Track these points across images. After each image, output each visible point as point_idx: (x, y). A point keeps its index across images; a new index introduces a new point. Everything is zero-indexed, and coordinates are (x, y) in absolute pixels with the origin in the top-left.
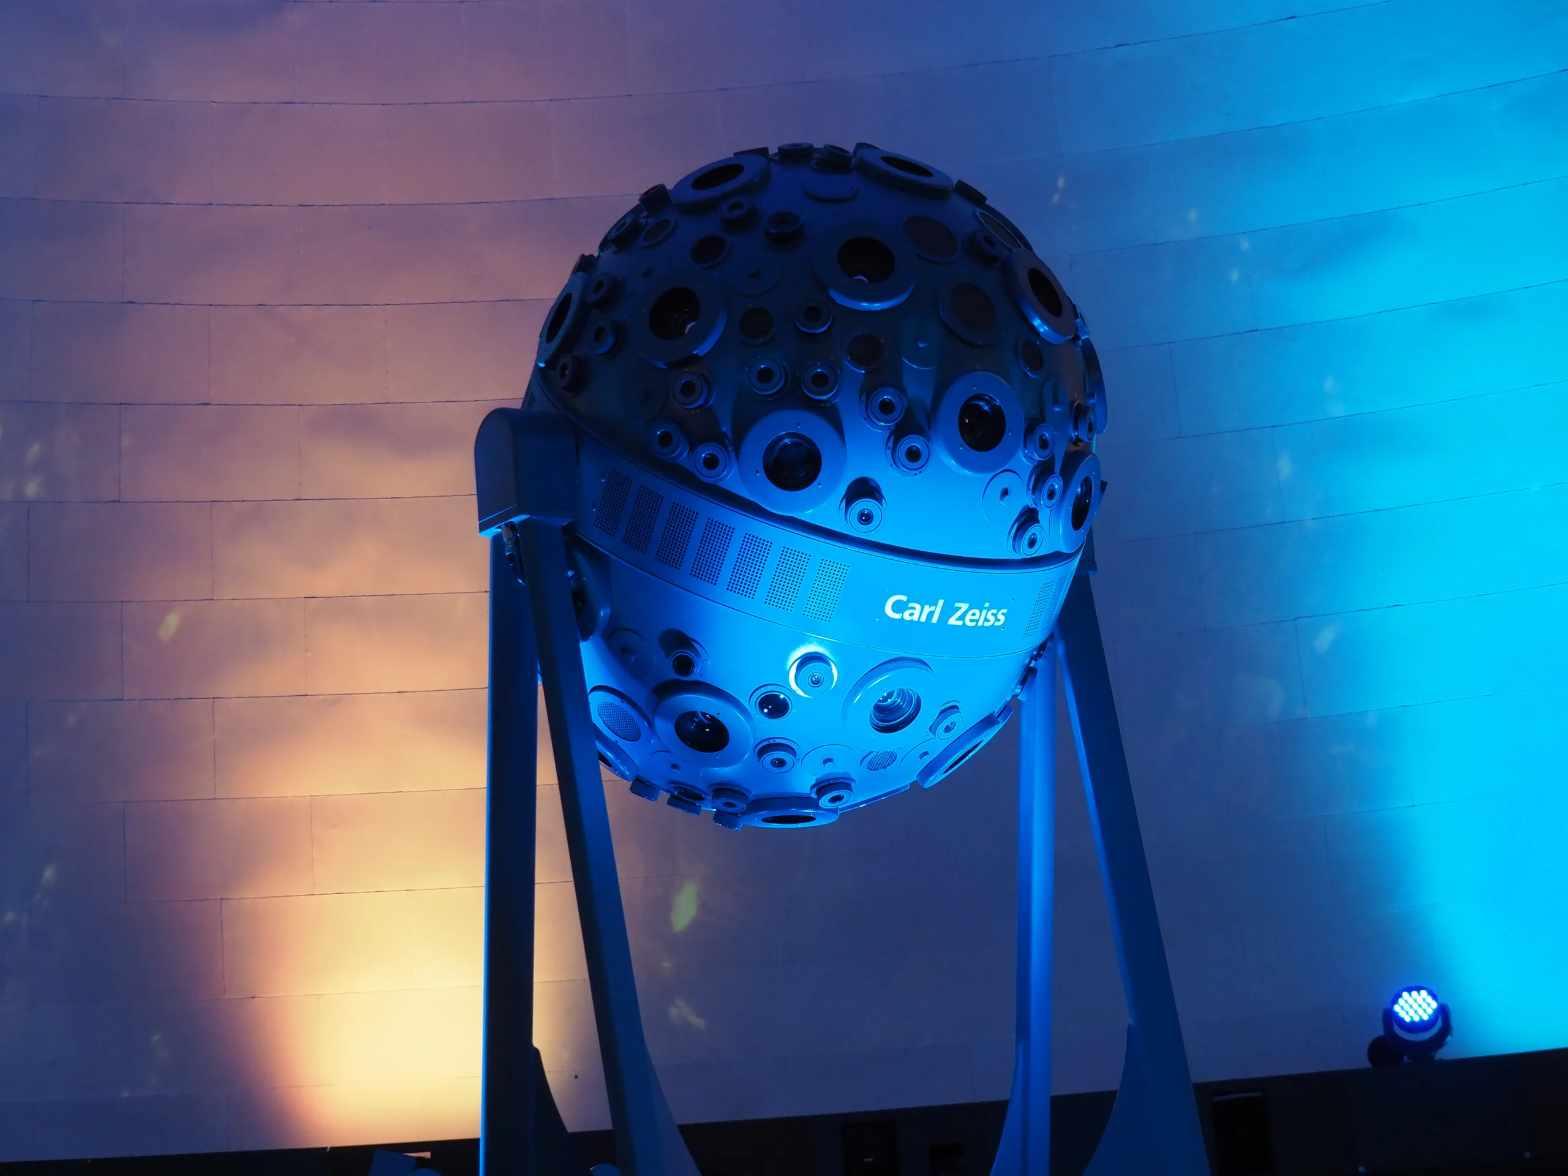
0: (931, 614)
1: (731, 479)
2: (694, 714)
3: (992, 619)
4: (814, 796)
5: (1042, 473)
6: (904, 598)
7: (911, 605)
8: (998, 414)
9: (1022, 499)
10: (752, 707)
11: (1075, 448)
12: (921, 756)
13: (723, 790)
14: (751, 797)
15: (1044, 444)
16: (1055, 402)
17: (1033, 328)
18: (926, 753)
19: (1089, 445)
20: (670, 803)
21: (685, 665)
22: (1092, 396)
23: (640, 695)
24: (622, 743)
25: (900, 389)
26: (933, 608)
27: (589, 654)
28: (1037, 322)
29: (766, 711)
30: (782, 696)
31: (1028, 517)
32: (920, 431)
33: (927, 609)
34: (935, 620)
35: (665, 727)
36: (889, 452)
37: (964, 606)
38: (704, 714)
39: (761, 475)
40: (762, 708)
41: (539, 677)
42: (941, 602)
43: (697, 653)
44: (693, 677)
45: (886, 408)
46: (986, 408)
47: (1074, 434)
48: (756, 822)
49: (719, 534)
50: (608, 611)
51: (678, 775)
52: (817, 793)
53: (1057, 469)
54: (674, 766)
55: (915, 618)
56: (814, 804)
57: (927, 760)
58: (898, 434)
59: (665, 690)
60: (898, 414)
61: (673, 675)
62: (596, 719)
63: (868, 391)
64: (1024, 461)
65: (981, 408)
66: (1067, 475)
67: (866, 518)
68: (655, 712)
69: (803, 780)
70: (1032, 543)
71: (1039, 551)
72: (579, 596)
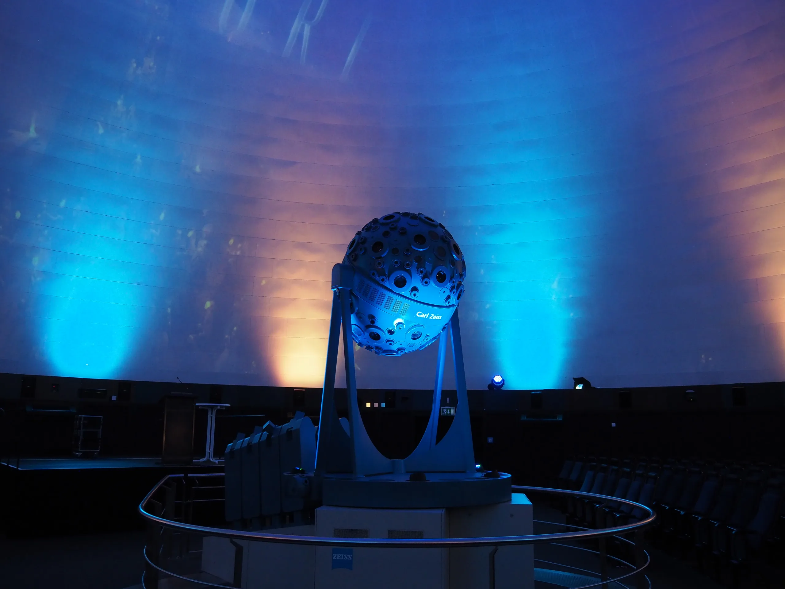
0: (426, 316)
1: (387, 284)
2: (374, 332)
3: (438, 318)
4: (397, 351)
5: (452, 288)
6: (421, 312)
7: (422, 314)
8: (445, 275)
9: (448, 293)
10: (386, 332)
11: (459, 283)
12: (420, 345)
13: (378, 348)
14: (383, 350)
15: (454, 282)
16: (456, 273)
17: (453, 257)
18: (421, 344)
19: (462, 282)
20: (366, 348)
21: (373, 322)
22: (463, 272)
23: (362, 327)
24: (357, 336)
25: (425, 268)
26: (427, 315)
27: (352, 316)
28: (454, 256)
29: (389, 333)
30: (392, 330)
31: (449, 297)
32: (427, 277)
33: (426, 315)
34: (427, 317)
35: (367, 334)
36: (421, 281)
37: (433, 315)
38: (376, 333)
39: (393, 284)
40: (388, 333)
41: (342, 321)
42: (428, 314)
43: (375, 319)
44: (374, 325)
45: (421, 272)
46: (442, 274)
47: (459, 280)
48: (384, 354)
49: (383, 296)
50: (357, 309)
51: (368, 344)
52: (398, 350)
53: (455, 288)
54: (368, 342)
55: (423, 317)
56: (397, 352)
57: (421, 345)
58: (423, 278)
59: (368, 327)
60: (424, 274)
61: (370, 324)
62: (353, 331)
63: (418, 268)
64: (449, 285)
65: (441, 273)
66: (457, 289)
67: (415, 295)
68: (365, 331)
69: (395, 347)
70: (449, 303)
71: (450, 304)
72: (352, 304)
